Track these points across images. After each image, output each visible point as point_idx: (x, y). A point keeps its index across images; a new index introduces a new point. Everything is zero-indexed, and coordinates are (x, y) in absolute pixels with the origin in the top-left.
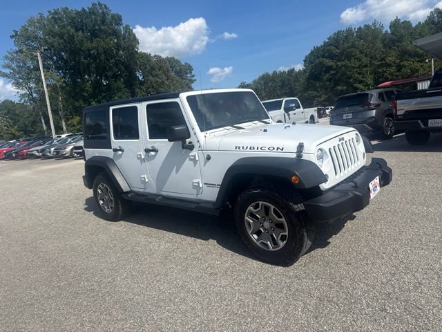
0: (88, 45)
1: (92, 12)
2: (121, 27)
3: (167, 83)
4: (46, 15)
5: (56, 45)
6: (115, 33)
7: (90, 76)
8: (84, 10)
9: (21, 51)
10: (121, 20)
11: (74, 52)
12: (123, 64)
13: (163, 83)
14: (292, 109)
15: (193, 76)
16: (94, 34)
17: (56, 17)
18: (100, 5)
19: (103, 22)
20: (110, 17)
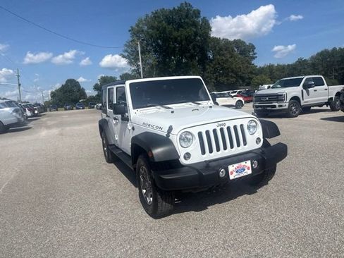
0: (176, 34)
1: (180, 10)
2: (200, 19)
3: (230, 60)
4: (150, 15)
5: (154, 35)
6: (195, 24)
7: (175, 57)
8: (174, 9)
9: (133, 41)
10: (199, 13)
11: (166, 40)
12: (199, 47)
13: (227, 60)
14: (311, 86)
15: (254, 54)
16: (180, 26)
17: (156, 16)
18: (186, 3)
19: (187, 16)
20: (192, 12)
